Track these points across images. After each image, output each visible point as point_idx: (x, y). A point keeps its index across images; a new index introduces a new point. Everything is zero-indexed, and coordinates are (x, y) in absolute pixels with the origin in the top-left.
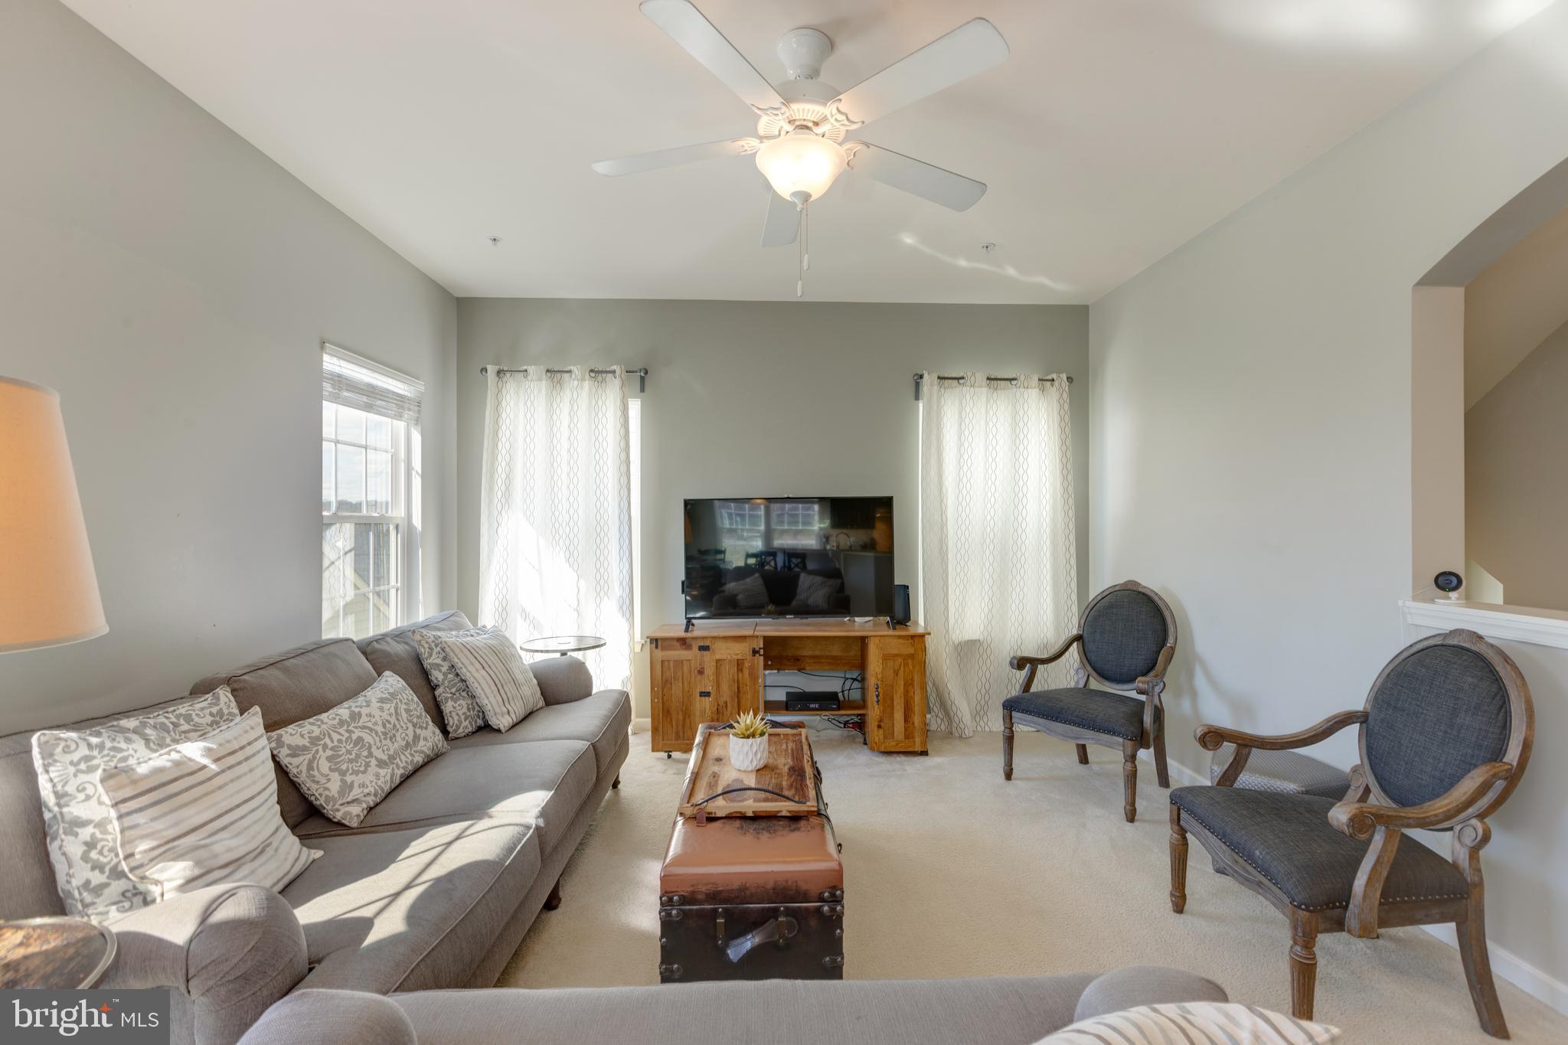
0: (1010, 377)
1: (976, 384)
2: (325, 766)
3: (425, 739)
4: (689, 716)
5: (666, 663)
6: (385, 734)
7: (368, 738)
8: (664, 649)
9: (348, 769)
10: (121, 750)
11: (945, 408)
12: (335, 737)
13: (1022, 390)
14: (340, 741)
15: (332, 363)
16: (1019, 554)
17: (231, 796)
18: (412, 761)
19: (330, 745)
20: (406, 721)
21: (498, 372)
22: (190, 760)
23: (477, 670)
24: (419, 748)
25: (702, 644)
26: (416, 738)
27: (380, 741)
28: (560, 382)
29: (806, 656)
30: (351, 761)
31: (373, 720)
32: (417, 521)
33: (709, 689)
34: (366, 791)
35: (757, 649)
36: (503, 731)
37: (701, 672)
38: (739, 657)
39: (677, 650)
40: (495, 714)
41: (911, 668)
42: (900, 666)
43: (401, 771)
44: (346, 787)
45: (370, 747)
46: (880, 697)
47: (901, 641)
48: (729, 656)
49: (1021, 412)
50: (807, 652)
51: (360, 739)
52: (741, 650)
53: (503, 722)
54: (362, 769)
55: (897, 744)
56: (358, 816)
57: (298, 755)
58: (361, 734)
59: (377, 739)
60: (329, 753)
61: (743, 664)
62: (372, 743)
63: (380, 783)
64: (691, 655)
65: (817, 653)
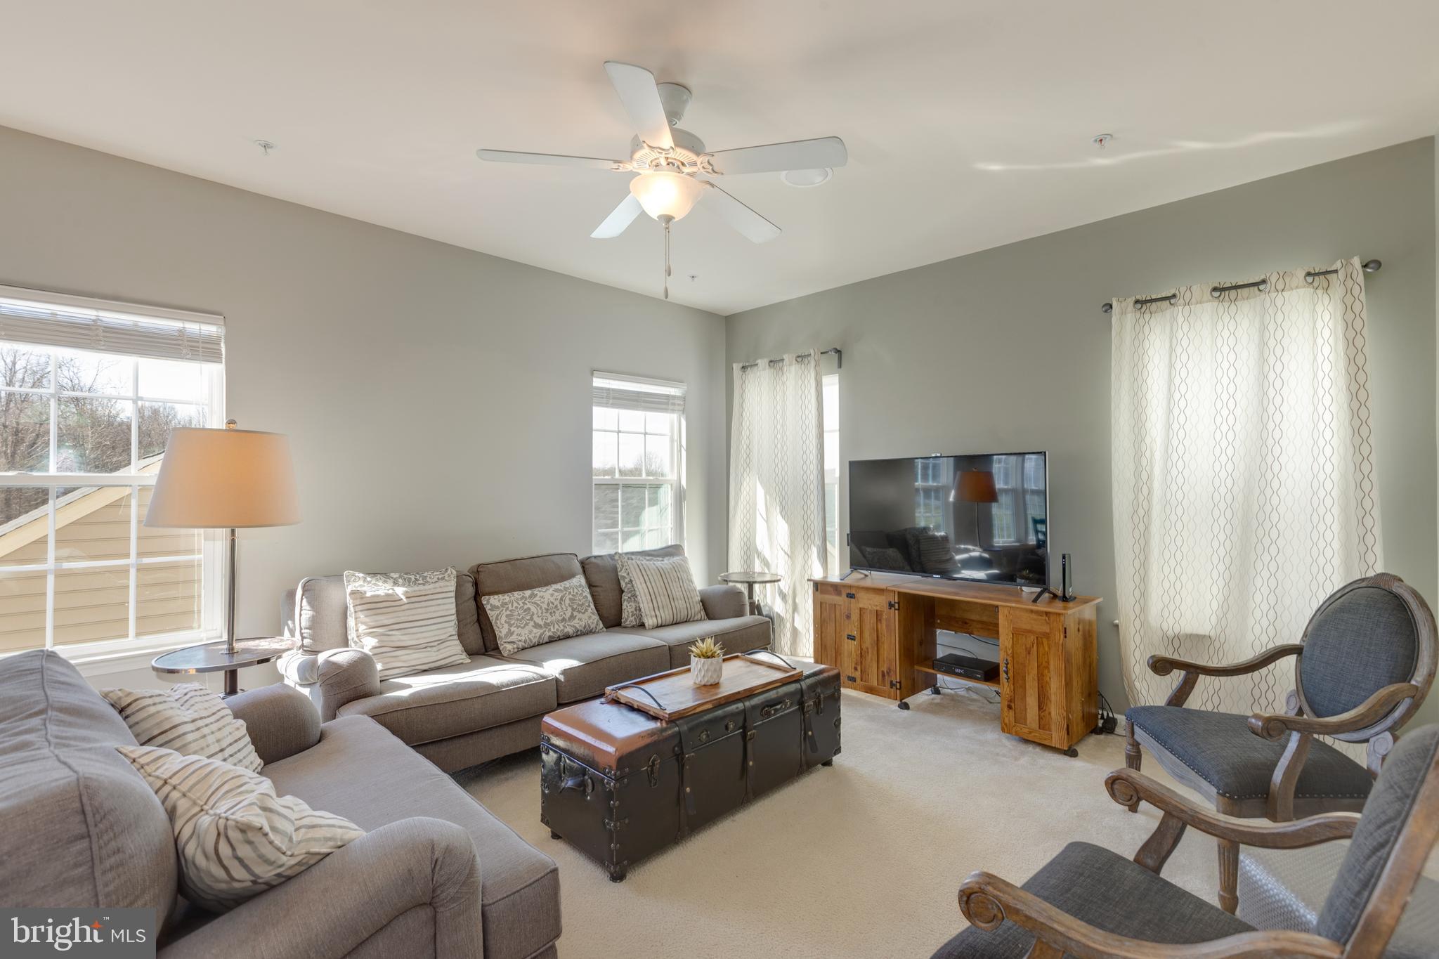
0: (1257, 279)
1: (1193, 300)
2: (504, 619)
3: (580, 620)
4: (840, 654)
5: (824, 604)
6: (547, 610)
7: (533, 609)
8: (822, 592)
9: (514, 624)
10: (379, 586)
11: (1152, 337)
12: (515, 604)
13: (1273, 295)
14: (516, 607)
15: (598, 382)
16: (1267, 525)
17: (408, 616)
18: (563, 630)
19: (510, 608)
20: (567, 605)
21: (743, 367)
22: (397, 595)
23: (641, 583)
24: (572, 624)
25: (849, 591)
26: (572, 617)
27: (542, 613)
28: (781, 369)
29: (973, 621)
30: (518, 620)
31: (542, 600)
32: (684, 483)
33: (855, 633)
34: (520, 638)
35: (893, 603)
36: (647, 628)
37: (848, 617)
38: (878, 608)
39: (831, 594)
40: (646, 615)
41: (1047, 649)
42: (1033, 644)
43: (551, 634)
44: (510, 633)
45: (533, 614)
46: (1011, 674)
47: (1034, 616)
48: (870, 607)
49: (1272, 327)
50: (974, 617)
51: (529, 609)
52: (879, 602)
53: (649, 622)
54: (522, 626)
55: (1030, 733)
56: (510, 651)
57: (493, 611)
58: (530, 607)
59: (540, 611)
60: (508, 612)
61: (882, 615)
62: (535, 613)
63: (530, 636)
64: (841, 600)
65: (985, 619)
